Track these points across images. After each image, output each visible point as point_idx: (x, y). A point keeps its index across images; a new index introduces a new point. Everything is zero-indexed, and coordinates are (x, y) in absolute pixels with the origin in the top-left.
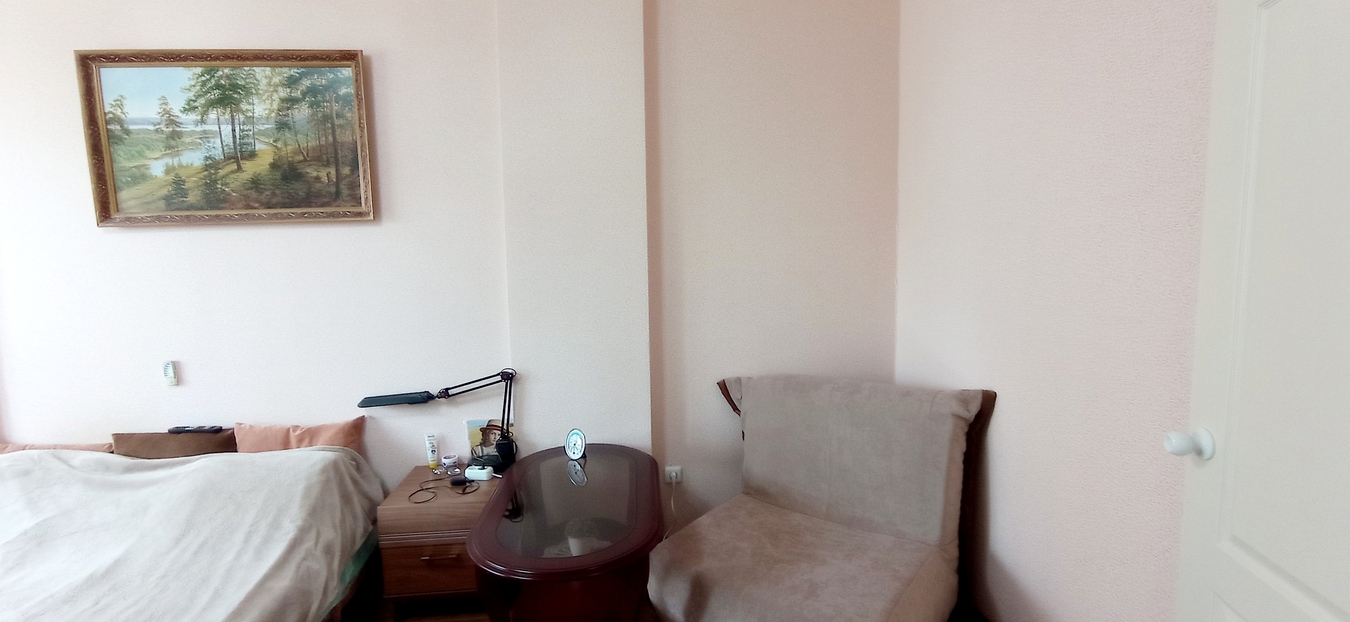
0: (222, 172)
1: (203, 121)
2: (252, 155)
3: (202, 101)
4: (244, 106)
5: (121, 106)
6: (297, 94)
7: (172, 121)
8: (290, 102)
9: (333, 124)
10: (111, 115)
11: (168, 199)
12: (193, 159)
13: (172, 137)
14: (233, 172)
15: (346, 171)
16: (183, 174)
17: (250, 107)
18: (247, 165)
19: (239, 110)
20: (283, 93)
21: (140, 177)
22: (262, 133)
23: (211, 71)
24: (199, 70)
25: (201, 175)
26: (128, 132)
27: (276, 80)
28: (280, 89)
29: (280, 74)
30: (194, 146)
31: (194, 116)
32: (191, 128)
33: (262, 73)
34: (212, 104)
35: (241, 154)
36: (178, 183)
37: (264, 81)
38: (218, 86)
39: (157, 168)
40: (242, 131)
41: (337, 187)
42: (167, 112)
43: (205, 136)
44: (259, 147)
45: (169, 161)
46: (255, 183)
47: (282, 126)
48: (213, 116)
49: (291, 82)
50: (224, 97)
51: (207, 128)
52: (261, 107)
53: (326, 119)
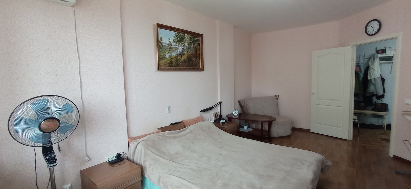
0: (179, 58)
1: (176, 45)
2: (184, 54)
3: (176, 40)
4: (183, 43)
5: (161, 39)
6: (191, 41)
7: (171, 44)
8: (190, 43)
10: (159, 41)
11: (169, 64)
12: (174, 54)
13: (170, 49)
14: (180, 58)
15: (198, 60)
16: (172, 57)
18: (183, 56)
20: (189, 41)
21: (164, 58)
22: (186, 49)
23: (178, 33)
24: (176, 33)
25: (175, 58)
26: (162, 46)
27: (188, 38)
29: (189, 37)
30: (174, 51)
31: (174, 44)
32: (174, 46)
33: (186, 35)
34: (178, 41)
35: (182, 54)
36: (171, 60)
38: (179, 37)
39: (167, 56)
40: (182, 48)
41: (197, 63)
42: (170, 42)
43: (176, 49)
44: (185, 52)
45: (169, 54)
46: (184, 61)
47: (189, 48)
48: (178, 44)
49: (191, 39)
50: (180, 40)
51: (177, 47)
52: (186, 44)
53: (196, 48)
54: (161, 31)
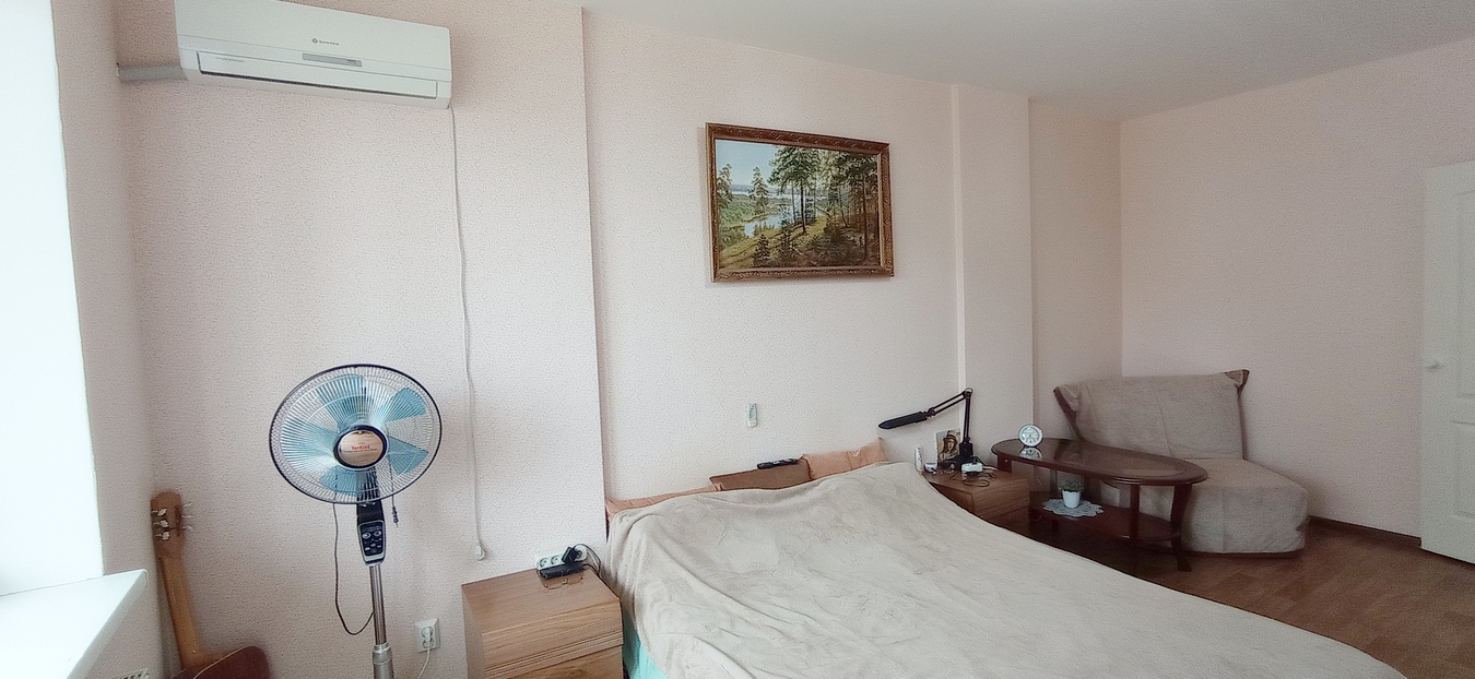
0: (793, 235)
1: (782, 191)
2: (814, 221)
3: (782, 173)
4: (810, 180)
5: (727, 174)
6: (843, 173)
7: (762, 190)
8: (838, 179)
9: (864, 198)
10: (720, 181)
11: (755, 256)
12: (774, 222)
13: (761, 203)
14: (800, 235)
15: (871, 237)
16: (767, 234)
17: (813, 181)
18: (809, 229)
19: (807, 183)
20: (835, 172)
21: (737, 237)
23: (790, 149)
24: (782, 148)
25: (779, 237)
26: (731, 197)
27: (831, 160)
28: (833, 168)
29: (834, 156)
30: (776, 212)
31: (776, 186)
32: (774, 195)
33: (822, 153)
34: (789, 177)
35: (806, 220)
36: (763, 242)
37: (824, 161)
38: (794, 162)
39: (749, 230)
40: (807, 200)
41: (866, 249)
42: (759, 181)
43: (783, 203)
44: (818, 214)
45: (756, 222)
46: (814, 244)
47: (833, 198)
48: (789, 187)
49: (840, 163)
50: (797, 171)
51: (785, 196)
52: (820, 182)
53: (861, 194)
54: (724, 147)
